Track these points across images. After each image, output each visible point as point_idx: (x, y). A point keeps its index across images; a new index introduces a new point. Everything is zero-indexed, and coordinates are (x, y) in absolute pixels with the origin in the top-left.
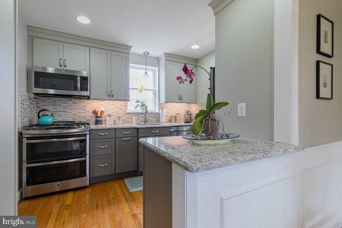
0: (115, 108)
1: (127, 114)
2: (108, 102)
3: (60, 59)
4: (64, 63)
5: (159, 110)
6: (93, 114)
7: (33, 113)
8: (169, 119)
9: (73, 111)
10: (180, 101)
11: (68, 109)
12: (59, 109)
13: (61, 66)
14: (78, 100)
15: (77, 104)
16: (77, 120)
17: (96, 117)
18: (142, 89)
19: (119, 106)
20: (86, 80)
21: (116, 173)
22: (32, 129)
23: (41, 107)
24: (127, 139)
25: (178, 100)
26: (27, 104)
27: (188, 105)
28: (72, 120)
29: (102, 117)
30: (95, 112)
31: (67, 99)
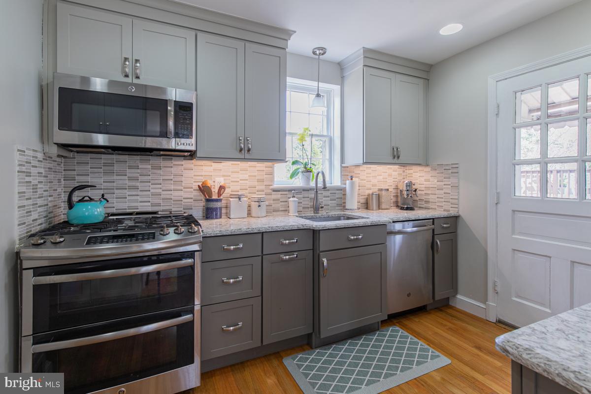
0: (247, 178)
1: (274, 191)
2: (232, 164)
3: (123, 59)
4: (135, 68)
5: (343, 181)
6: (198, 193)
7: (55, 194)
8: (363, 201)
9: (152, 186)
10: (396, 161)
11: (141, 182)
12: (121, 182)
13: (127, 76)
14: (164, 160)
15: (163, 169)
16: (161, 208)
17: (208, 200)
18: (306, 133)
19: (256, 174)
20: (187, 111)
21: (264, 343)
22: (48, 243)
23: (77, 178)
24: (289, 258)
25: (391, 161)
26: (39, 173)
27: (402, 170)
28: (150, 209)
29: (221, 200)
30: (204, 189)
31: (139, 157)
